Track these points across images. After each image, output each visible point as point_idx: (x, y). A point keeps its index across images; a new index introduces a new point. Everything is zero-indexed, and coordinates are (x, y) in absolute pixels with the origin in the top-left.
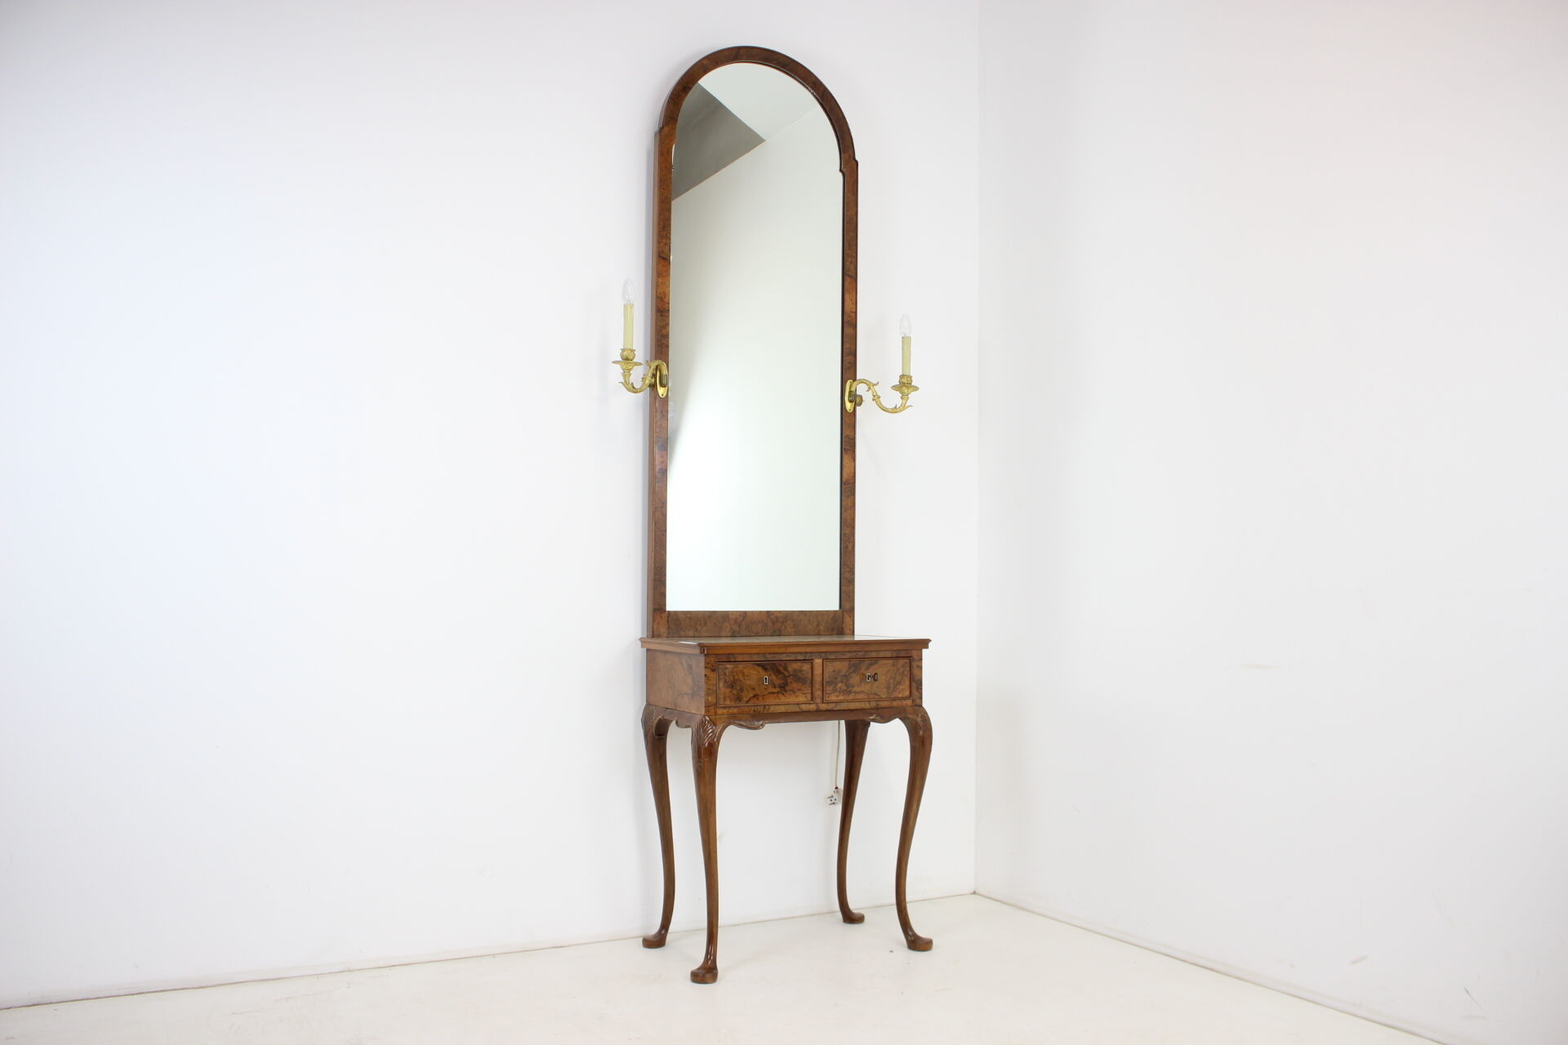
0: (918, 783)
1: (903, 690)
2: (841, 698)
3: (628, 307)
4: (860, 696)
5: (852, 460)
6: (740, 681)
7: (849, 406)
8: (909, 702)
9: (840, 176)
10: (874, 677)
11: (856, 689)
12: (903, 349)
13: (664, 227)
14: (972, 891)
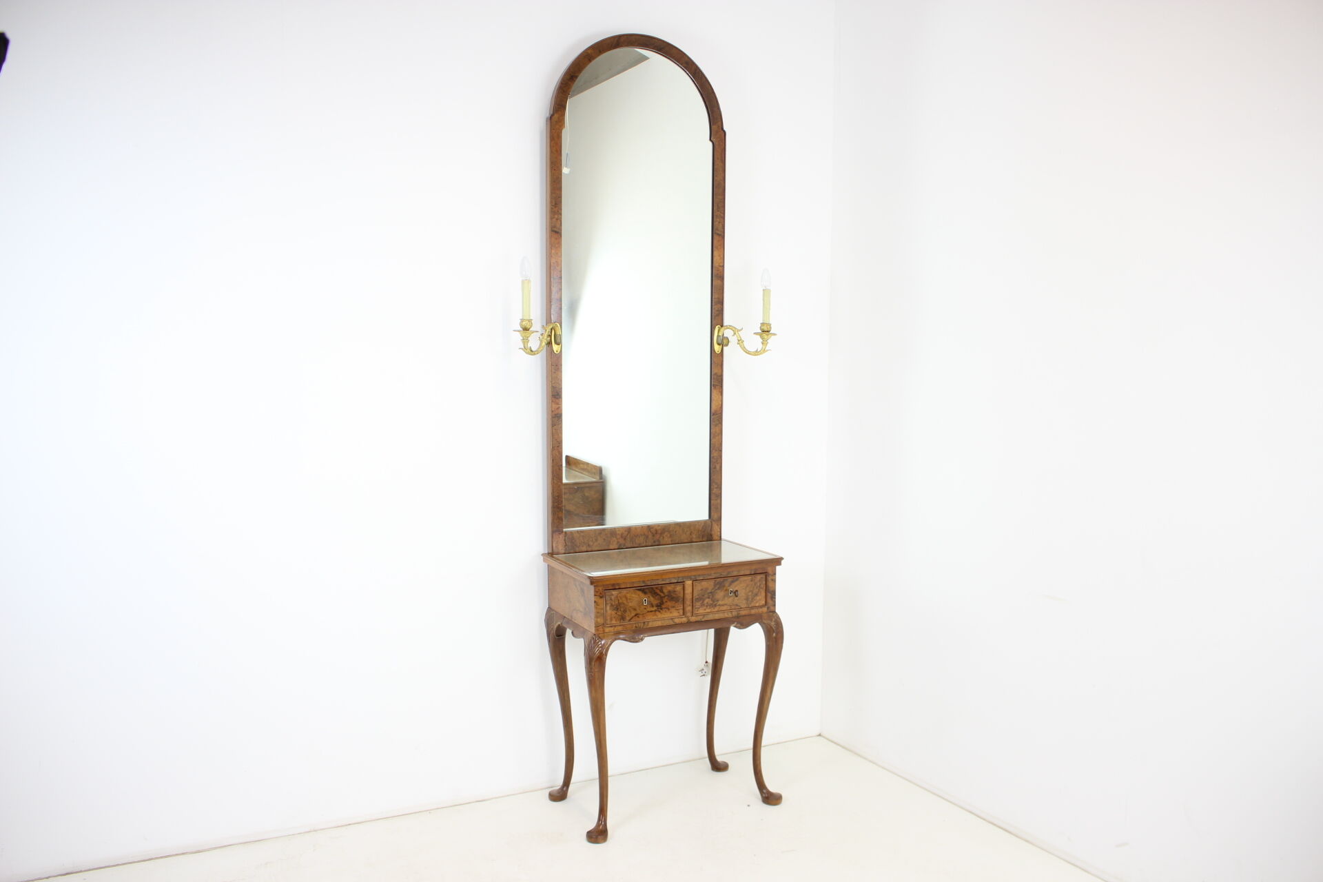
0: (771, 674)
1: (760, 600)
2: (708, 610)
3: (525, 282)
4: (724, 608)
5: (720, 394)
6: (624, 604)
7: (717, 348)
8: (765, 609)
9: (711, 144)
10: (735, 593)
11: (720, 602)
12: (763, 300)
13: (556, 204)
14: (818, 733)
